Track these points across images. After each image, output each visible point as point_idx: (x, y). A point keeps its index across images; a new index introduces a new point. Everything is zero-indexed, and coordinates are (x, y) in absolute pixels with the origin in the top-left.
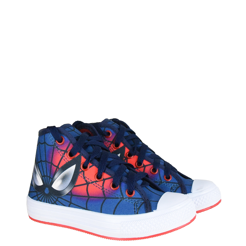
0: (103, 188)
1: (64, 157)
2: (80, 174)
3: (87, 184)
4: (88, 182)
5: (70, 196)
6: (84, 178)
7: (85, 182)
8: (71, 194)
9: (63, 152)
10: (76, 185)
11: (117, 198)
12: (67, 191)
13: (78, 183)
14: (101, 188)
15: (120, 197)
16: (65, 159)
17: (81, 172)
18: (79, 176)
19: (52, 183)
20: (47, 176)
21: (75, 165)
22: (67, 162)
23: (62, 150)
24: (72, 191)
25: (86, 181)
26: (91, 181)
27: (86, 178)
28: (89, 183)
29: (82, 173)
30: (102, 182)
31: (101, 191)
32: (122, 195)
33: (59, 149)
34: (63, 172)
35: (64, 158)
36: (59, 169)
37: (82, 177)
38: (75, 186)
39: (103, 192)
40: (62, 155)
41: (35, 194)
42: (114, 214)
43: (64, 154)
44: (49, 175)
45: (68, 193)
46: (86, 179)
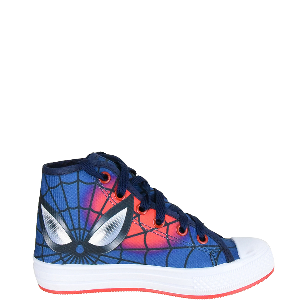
0: (167, 236)
1: (110, 198)
2: (134, 220)
3: (145, 232)
4: (146, 230)
5: (119, 252)
6: (140, 225)
7: (142, 231)
8: (120, 248)
9: (108, 192)
10: (129, 235)
11: (187, 247)
12: (115, 245)
13: (131, 233)
14: (164, 236)
15: (191, 245)
16: (112, 201)
17: (135, 217)
18: (133, 223)
19: (89, 237)
20: (79, 229)
21: (127, 208)
22: (115, 204)
23: (107, 189)
24: (123, 245)
25: (143, 228)
26: (150, 229)
27: (142, 224)
28: (148, 231)
29: (137, 218)
30: (166, 227)
31: (165, 240)
32: (193, 243)
33: (102, 187)
34: (109, 219)
35: (110, 200)
36: (102, 215)
37: (137, 224)
38: (126, 238)
39: (168, 241)
40: (107, 196)
41: (58, 257)
42: (185, 267)
43: (110, 194)
44: (82, 227)
45: (116, 247)
46: (143, 226)
